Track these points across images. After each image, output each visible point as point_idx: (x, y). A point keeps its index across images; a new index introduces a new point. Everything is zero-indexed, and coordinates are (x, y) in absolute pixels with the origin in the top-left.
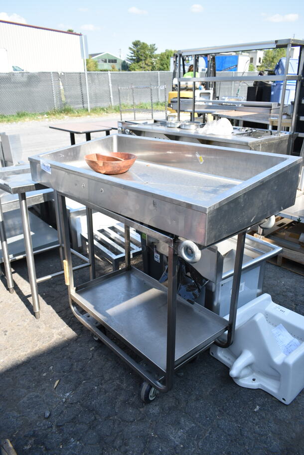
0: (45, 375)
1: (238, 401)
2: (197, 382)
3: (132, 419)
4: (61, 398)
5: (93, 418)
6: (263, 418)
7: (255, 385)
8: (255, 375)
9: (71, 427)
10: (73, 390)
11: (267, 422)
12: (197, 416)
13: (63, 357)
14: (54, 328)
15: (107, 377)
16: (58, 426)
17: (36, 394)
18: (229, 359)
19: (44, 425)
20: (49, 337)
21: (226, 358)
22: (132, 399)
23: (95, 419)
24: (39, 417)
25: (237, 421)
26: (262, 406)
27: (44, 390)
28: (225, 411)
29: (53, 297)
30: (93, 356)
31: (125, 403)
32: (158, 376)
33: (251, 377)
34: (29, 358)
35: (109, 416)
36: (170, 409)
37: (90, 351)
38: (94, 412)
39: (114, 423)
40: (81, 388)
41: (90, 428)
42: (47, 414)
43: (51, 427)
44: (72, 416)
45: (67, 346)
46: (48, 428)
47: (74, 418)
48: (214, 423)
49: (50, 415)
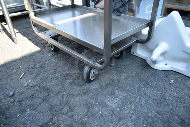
0: (15, 71)
1: (157, 78)
2: (124, 69)
3: (77, 93)
4: (24, 84)
5: (47, 94)
6: (178, 87)
7: (167, 68)
8: (166, 62)
9: (29, 101)
10: (34, 78)
11: (182, 90)
12: (128, 88)
13: (30, 61)
14: (26, 47)
15: (59, 70)
16: (19, 101)
17: (6, 82)
18: (146, 54)
19: (8, 101)
20: (22, 51)
21: (143, 54)
22: (78, 81)
23: (49, 94)
24: (5, 96)
25: (158, 90)
26: (175, 79)
27: (12, 79)
28: (149, 84)
29: (28, 33)
30: (50, 59)
31: (72, 84)
32: (97, 59)
33: (164, 63)
34: (5, 63)
35: (59, 93)
36: (106, 85)
37: (48, 57)
38: (48, 91)
39: (63, 97)
40: (40, 77)
41: (44, 101)
42: (11, 94)
43: (14, 102)
44: (31, 94)
45: (33, 55)
46: (11, 103)
47: (32, 95)
48: (141, 93)
49: (14, 94)
